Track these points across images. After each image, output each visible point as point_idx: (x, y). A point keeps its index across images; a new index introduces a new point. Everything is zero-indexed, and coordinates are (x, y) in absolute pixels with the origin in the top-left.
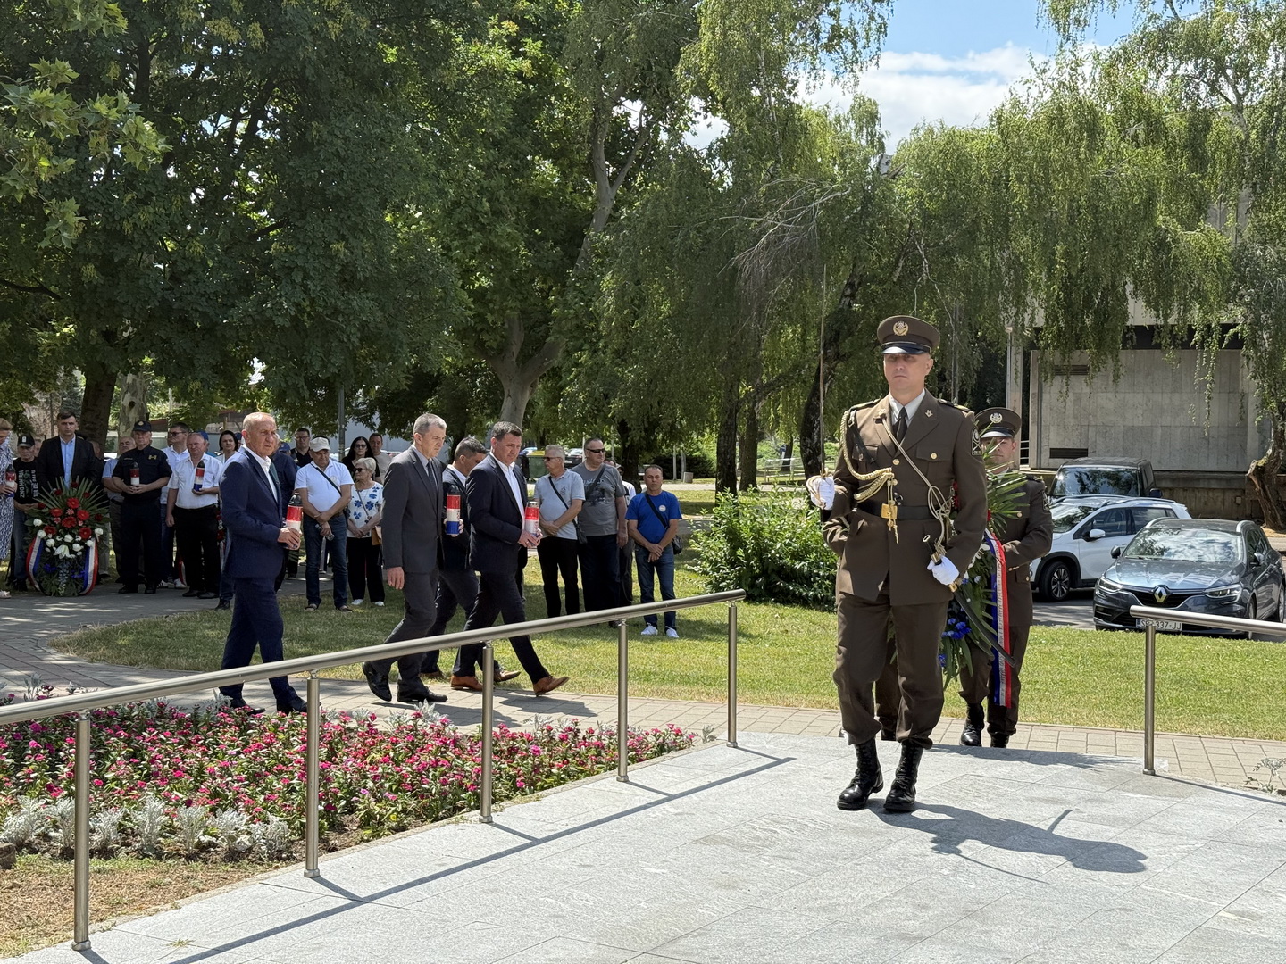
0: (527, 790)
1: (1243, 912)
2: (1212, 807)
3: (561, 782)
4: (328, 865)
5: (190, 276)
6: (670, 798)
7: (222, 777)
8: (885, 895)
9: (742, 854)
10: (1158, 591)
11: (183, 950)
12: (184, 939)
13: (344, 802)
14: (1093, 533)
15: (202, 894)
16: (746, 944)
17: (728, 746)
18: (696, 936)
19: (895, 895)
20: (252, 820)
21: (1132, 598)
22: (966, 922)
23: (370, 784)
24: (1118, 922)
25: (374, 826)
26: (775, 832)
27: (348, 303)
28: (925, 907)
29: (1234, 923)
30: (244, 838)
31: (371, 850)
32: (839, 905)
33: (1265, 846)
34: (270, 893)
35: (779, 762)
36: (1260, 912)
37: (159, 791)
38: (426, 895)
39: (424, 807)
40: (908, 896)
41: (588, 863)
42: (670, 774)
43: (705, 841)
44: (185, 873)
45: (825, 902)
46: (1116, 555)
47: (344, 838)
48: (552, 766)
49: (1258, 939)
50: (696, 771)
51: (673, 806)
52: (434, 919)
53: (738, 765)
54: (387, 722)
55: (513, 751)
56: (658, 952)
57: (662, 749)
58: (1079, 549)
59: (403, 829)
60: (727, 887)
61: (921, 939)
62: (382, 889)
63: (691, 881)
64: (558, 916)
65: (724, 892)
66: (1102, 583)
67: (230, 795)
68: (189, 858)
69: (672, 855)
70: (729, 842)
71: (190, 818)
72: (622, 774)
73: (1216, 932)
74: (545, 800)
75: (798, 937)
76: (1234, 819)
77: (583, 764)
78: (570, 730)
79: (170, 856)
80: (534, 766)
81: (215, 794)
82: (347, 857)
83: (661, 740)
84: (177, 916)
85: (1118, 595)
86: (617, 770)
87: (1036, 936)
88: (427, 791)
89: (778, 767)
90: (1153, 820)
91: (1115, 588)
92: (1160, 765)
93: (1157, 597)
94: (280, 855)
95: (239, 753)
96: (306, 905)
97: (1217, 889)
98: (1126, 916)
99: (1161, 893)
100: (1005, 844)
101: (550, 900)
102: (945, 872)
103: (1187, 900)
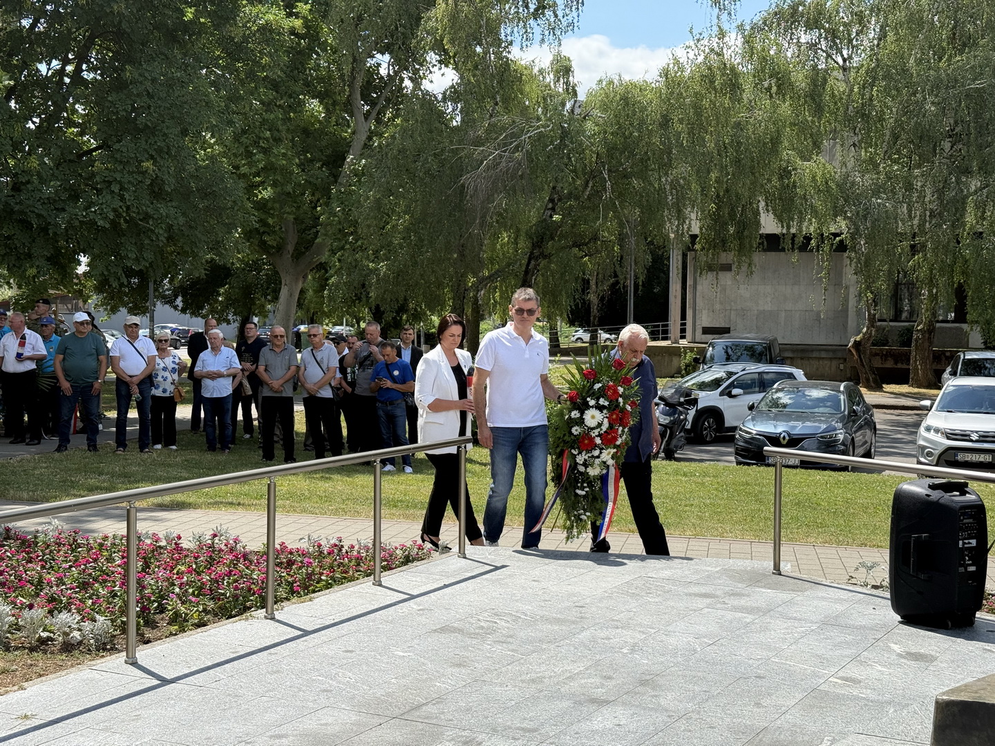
0: (302, 593)
1: (847, 678)
2: (823, 598)
3: (328, 586)
4: (144, 654)
5: (29, 186)
6: (413, 597)
7: (57, 586)
8: (579, 669)
9: (470, 640)
10: (782, 436)
11: (28, 722)
12: (29, 714)
13: (156, 605)
14: (735, 391)
15: (43, 678)
16: (474, 709)
17: (459, 557)
18: (434, 704)
19: (587, 669)
20: (82, 620)
21: (763, 440)
22: (640, 689)
23: (177, 590)
24: (755, 686)
25: (180, 623)
26: (496, 623)
27: (157, 210)
28: (610, 678)
29: (841, 686)
30: (76, 634)
31: (178, 642)
32: (545, 678)
33: (864, 627)
34: (97, 676)
35: (497, 568)
36: (859, 678)
37: (8, 597)
38: (223, 676)
39: (220, 608)
40: (597, 670)
41: (350, 649)
42: (414, 579)
43: (443, 630)
44: (29, 662)
45: (534, 675)
46: (751, 408)
47: (156, 633)
48: (321, 574)
49: (857, 698)
50: (434, 577)
51: (416, 604)
52: (229, 695)
53: (467, 571)
54: (190, 541)
55: (290, 563)
56: (406, 717)
57: (407, 560)
58: (723, 404)
59: (204, 625)
60: (459, 665)
61: (607, 702)
62: (187, 671)
63: (431, 661)
64: (327, 691)
65: (458, 670)
66: (741, 429)
67: (64, 600)
68: (32, 649)
69: (416, 641)
70: (460, 631)
71: (32, 618)
72: (377, 579)
73: (827, 693)
74: (316, 601)
75: (513, 703)
76: (840, 608)
77: (346, 572)
78: (336, 545)
79: (17, 648)
80: (307, 574)
81: (52, 599)
82: (159, 648)
83: (407, 553)
84: (23, 696)
85: (753, 438)
86: (372, 577)
87: (694, 698)
88: (223, 594)
89: (498, 572)
90: (780, 609)
91: (750, 433)
92: (786, 567)
93: (782, 440)
94: (105, 646)
95: (71, 567)
96: (127, 686)
97: (828, 660)
98: (760, 682)
99: (786, 664)
100: (669, 628)
101: (321, 678)
102: (625, 651)
103: (805, 669)
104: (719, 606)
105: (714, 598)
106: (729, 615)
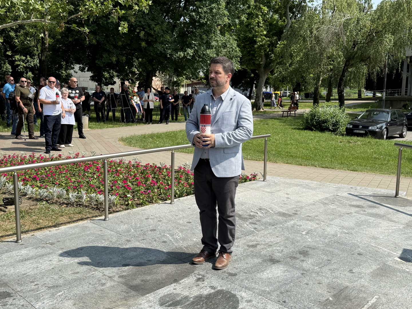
1: (404, 258)
8: (277, 241)
17: (263, 181)
19: (280, 242)
22: (298, 256)
24: (355, 260)
26: (257, 213)
29: (399, 263)
32: (259, 244)
40: (285, 243)
41: (191, 221)
45: (255, 243)
56: (185, 260)
61: (278, 262)
64: (165, 242)
73: (389, 267)
87: (321, 264)
92: (402, 194)
97: (399, 247)
98: (359, 257)
99: (377, 247)
100: (331, 223)
101: (167, 235)
102: (304, 233)
103: (386, 251)
104: (362, 212)
105: (360, 208)
106: (363, 218)
